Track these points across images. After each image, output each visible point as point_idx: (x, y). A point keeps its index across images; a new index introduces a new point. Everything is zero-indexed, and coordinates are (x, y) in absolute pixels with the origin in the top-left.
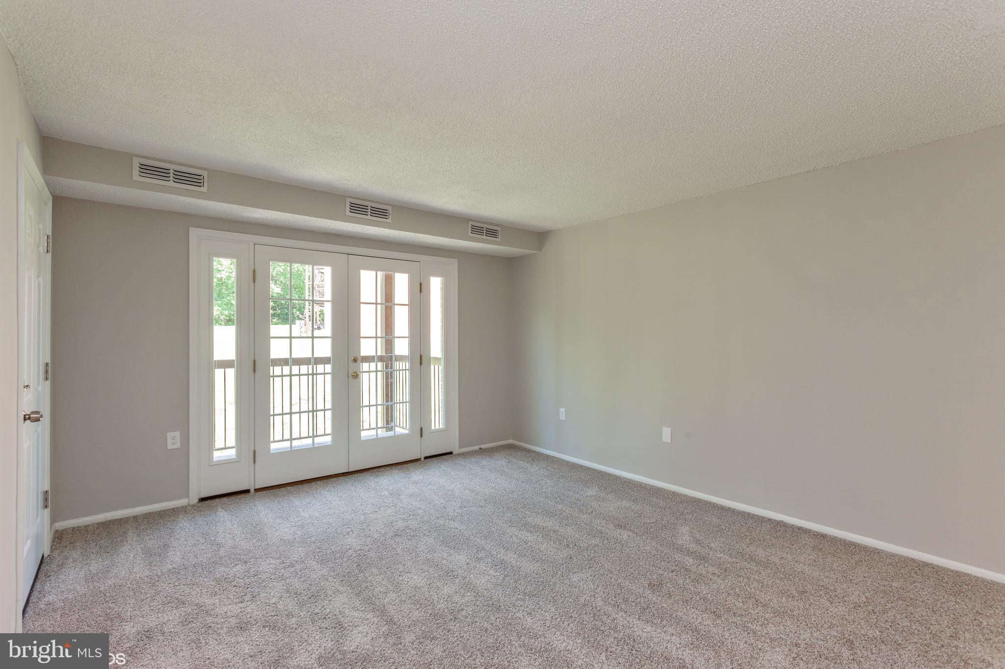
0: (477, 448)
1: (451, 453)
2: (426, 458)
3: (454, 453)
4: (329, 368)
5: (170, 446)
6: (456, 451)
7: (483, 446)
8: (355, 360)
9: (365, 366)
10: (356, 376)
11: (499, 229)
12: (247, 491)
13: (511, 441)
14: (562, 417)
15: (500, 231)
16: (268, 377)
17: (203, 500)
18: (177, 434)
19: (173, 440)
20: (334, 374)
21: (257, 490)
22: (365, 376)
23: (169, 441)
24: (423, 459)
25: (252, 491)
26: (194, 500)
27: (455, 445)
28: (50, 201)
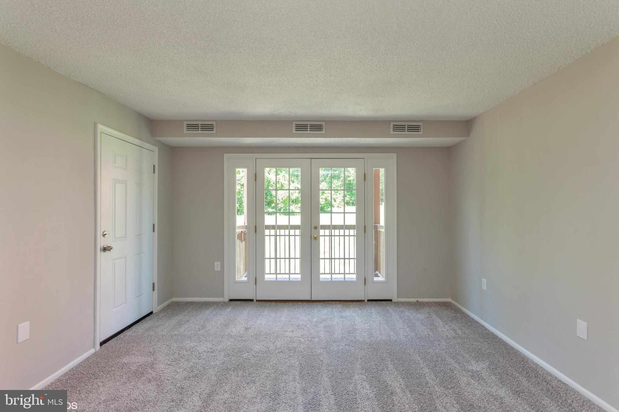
0: (414, 300)
1: (391, 300)
2: (369, 300)
3: (393, 301)
4: (298, 232)
5: (216, 269)
6: (395, 299)
7: (420, 300)
8: (316, 228)
9: (322, 232)
10: (317, 239)
11: (421, 124)
12: (252, 300)
13: (449, 300)
14: (484, 287)
15: (422, 125)
16: (264, 236)
17: (231, 300)
18: (219, 263)
19: (217, 266)
20: (302, 236)
21: (257, 301)
22: (322, 239)
23: (216, 267)
24: (366, 301)
25: (255, 300)
26: (226, 299)
27: (393, 294)
28: (156, 149)
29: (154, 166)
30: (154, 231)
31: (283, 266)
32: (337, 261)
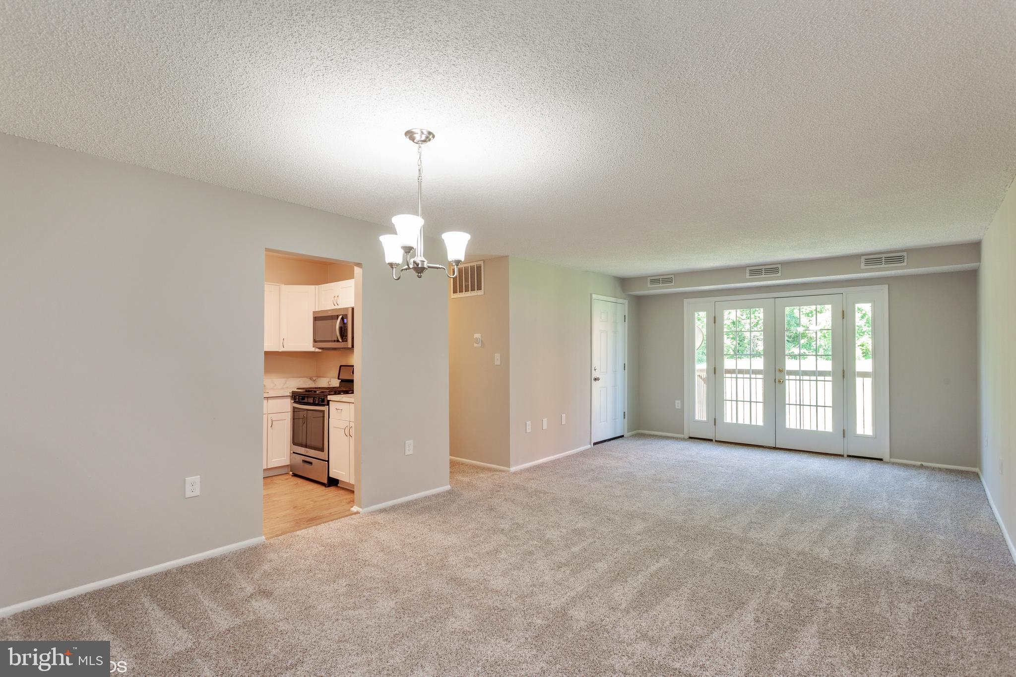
0: (919, 463)
1: (881, 460)
2: (849, 456)
3: (884, 460)
4: (761, 376)
6: (886, 457)
7: (926, 463)
8: (781, 371)
10: (782, 382)
12: (711, 440)
13: (975, 470)
15: (906, 256)
16: (723, 378)
17: (690, 438)
18: (679, 402)
19: (678, 404)
20: (764, 379)
21: (716, 441)
22: (787, 383)
23: (676, 405)
24: (845, 456)
25: (714, 440)
26: (686, 436)
27: (885, 454)
28: (626, 302)
29: (625, 316)
30: (625, 369)
31: (744, 409)
32: (807, 409)
